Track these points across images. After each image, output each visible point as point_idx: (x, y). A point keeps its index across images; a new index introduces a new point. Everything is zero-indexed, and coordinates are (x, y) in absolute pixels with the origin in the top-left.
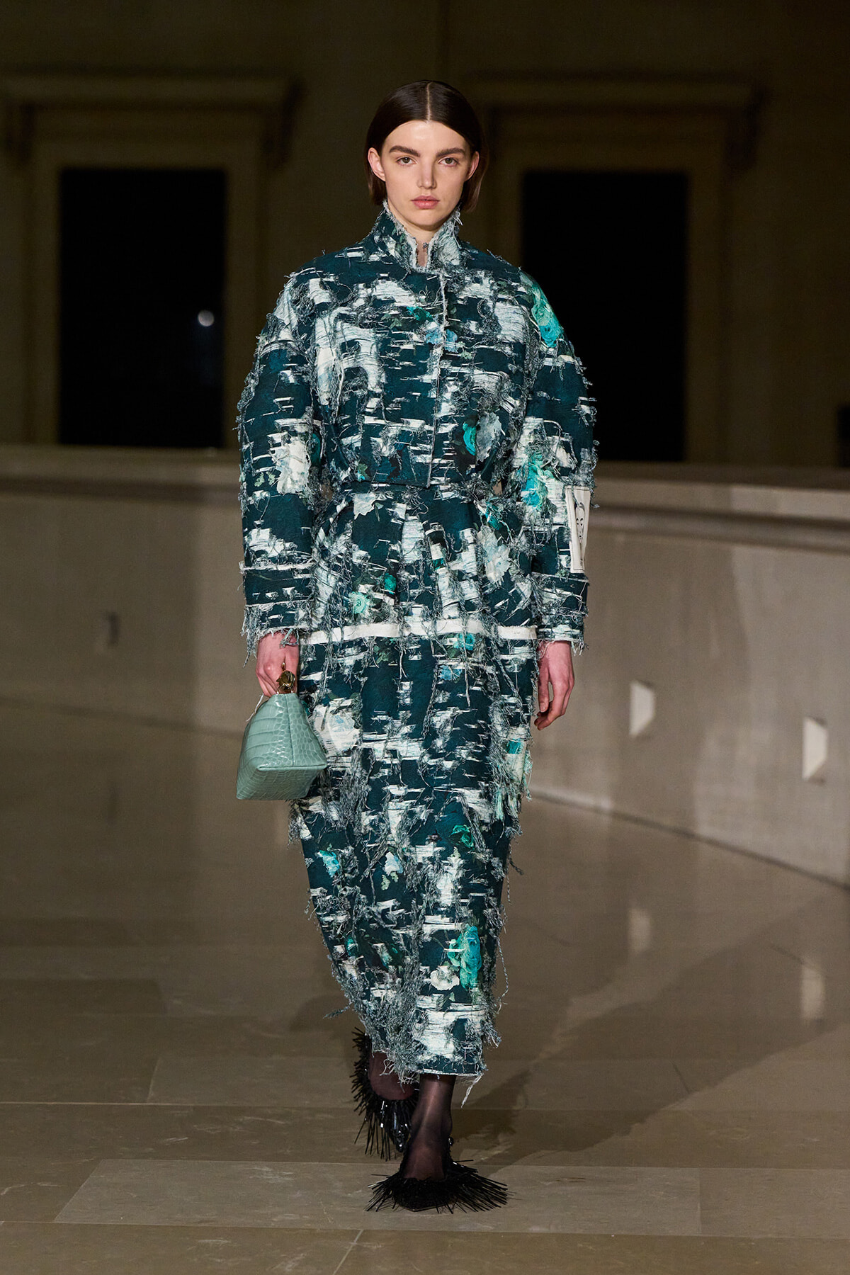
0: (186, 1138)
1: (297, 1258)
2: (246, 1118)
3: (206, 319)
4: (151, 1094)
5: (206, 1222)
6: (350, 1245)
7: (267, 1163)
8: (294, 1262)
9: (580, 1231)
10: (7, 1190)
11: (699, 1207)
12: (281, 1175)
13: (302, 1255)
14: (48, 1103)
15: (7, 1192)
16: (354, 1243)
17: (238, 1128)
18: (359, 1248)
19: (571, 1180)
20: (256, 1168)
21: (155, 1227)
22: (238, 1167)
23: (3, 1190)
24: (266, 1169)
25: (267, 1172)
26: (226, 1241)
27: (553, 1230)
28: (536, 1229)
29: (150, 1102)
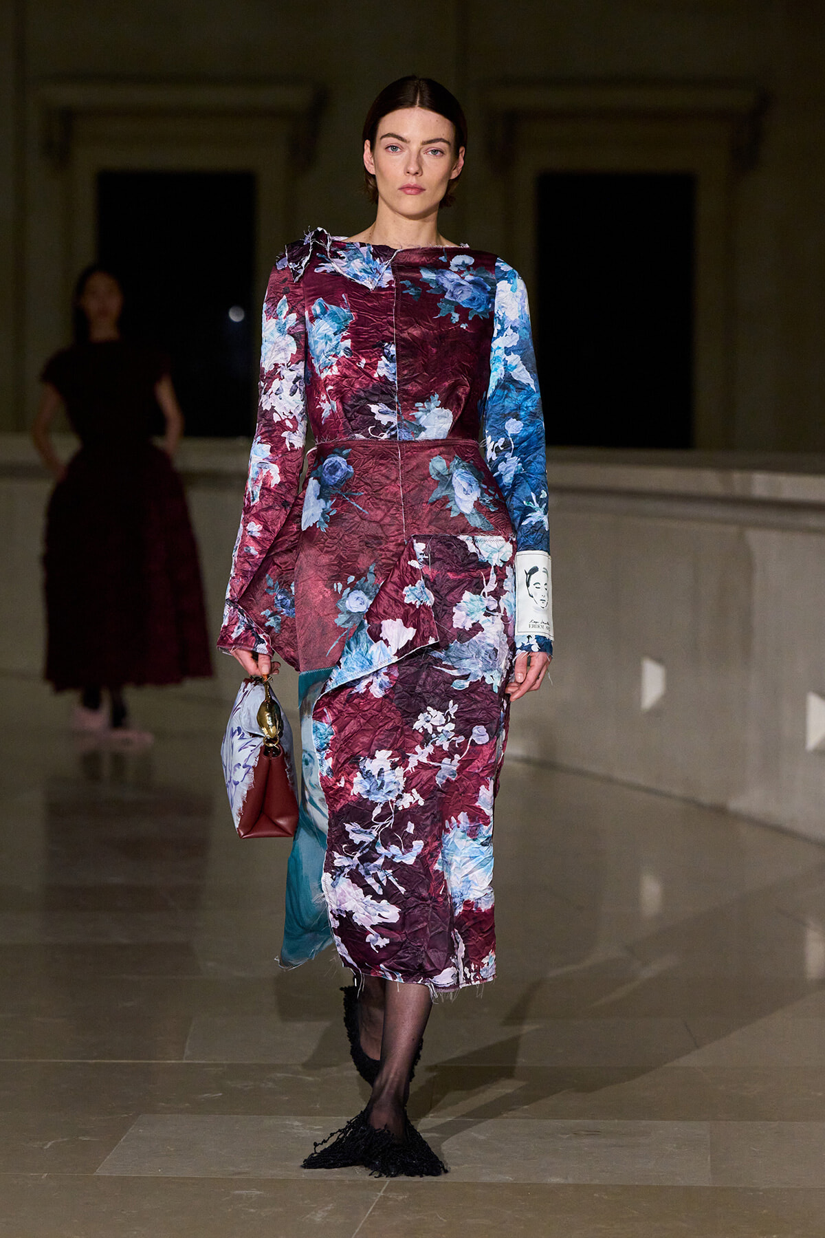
0: (221, 1094)
1: (326, 1209)
2: (279, 1075)
3: (237, 315)
4: (187, 1052)
5: (239, 1173)
6: (378, 1195)
7: (299, 1118)
8: (323, 1211)
9: (597, 1182)
10: (49, 1144)
11: (709, 1158)
12: (311, 1129)
13: (331, 1205)
14: (90, 1061)
15: (50, 1146)
16: (381, 1194)
17: (270, 1085)
18: (385, 1198)
19: (588, 1133)
20: (287, 1122)
21: (192, 1178)
22: (269, 1122)
23: (47, 1144)
24: (297, 1123)
25: (297, 1126)
26: (259, 1192)
27: (570, 1181)
28: (555, 1180)
29: (186, 1059)
